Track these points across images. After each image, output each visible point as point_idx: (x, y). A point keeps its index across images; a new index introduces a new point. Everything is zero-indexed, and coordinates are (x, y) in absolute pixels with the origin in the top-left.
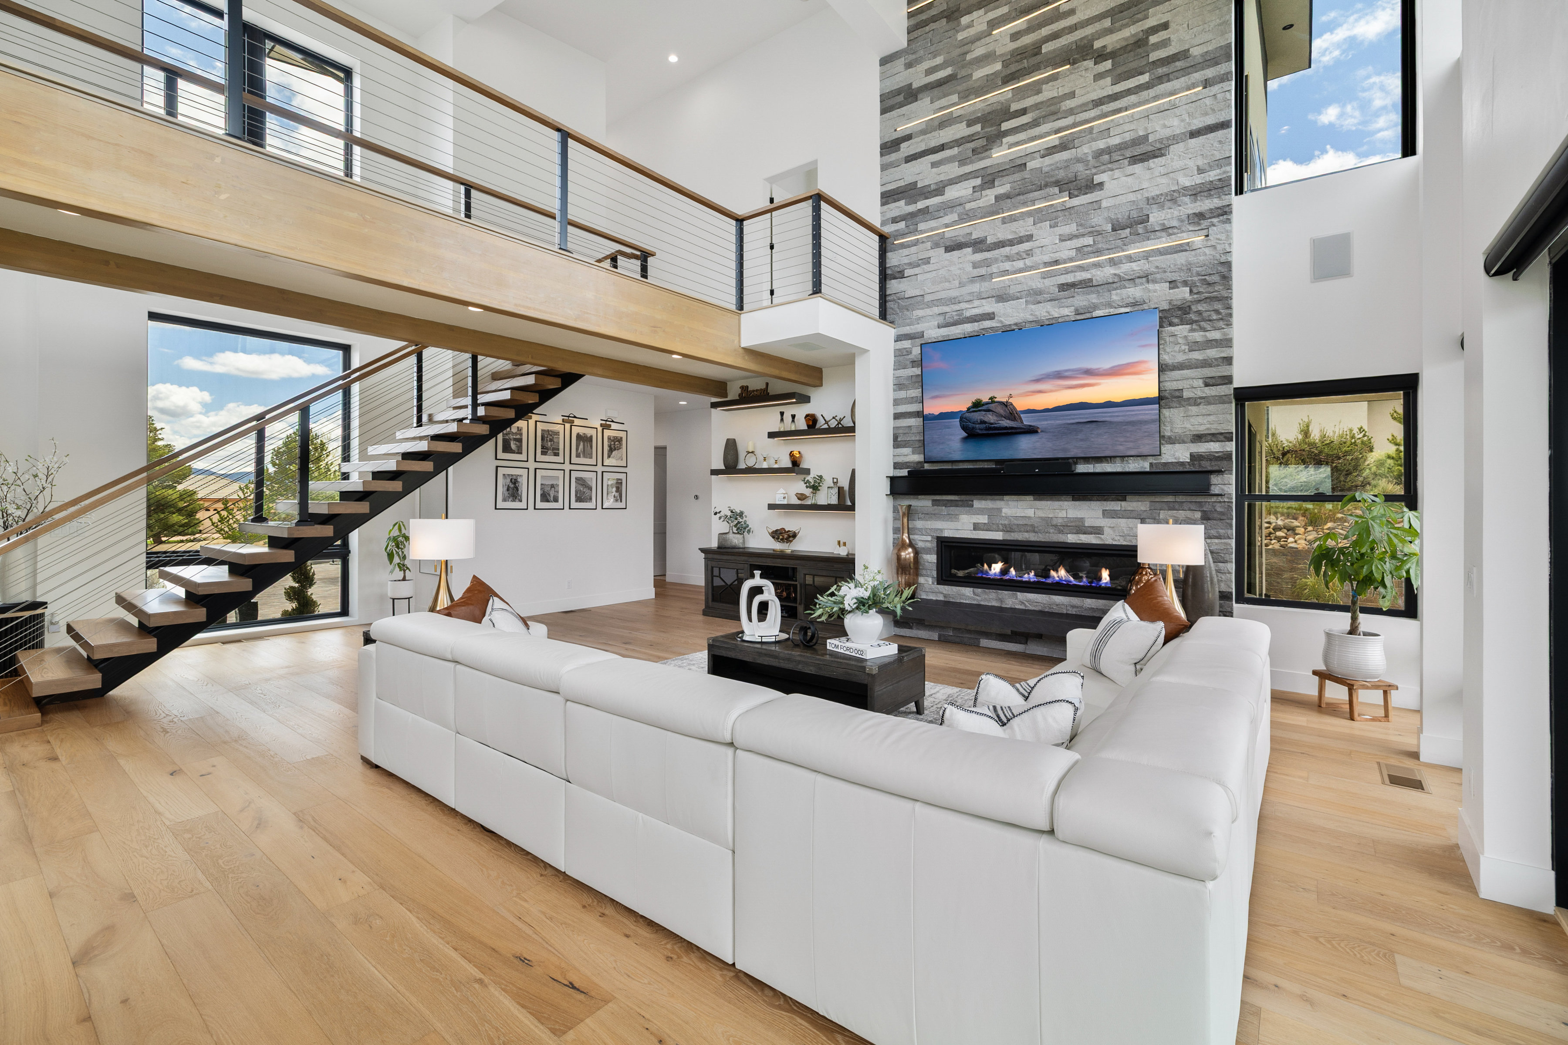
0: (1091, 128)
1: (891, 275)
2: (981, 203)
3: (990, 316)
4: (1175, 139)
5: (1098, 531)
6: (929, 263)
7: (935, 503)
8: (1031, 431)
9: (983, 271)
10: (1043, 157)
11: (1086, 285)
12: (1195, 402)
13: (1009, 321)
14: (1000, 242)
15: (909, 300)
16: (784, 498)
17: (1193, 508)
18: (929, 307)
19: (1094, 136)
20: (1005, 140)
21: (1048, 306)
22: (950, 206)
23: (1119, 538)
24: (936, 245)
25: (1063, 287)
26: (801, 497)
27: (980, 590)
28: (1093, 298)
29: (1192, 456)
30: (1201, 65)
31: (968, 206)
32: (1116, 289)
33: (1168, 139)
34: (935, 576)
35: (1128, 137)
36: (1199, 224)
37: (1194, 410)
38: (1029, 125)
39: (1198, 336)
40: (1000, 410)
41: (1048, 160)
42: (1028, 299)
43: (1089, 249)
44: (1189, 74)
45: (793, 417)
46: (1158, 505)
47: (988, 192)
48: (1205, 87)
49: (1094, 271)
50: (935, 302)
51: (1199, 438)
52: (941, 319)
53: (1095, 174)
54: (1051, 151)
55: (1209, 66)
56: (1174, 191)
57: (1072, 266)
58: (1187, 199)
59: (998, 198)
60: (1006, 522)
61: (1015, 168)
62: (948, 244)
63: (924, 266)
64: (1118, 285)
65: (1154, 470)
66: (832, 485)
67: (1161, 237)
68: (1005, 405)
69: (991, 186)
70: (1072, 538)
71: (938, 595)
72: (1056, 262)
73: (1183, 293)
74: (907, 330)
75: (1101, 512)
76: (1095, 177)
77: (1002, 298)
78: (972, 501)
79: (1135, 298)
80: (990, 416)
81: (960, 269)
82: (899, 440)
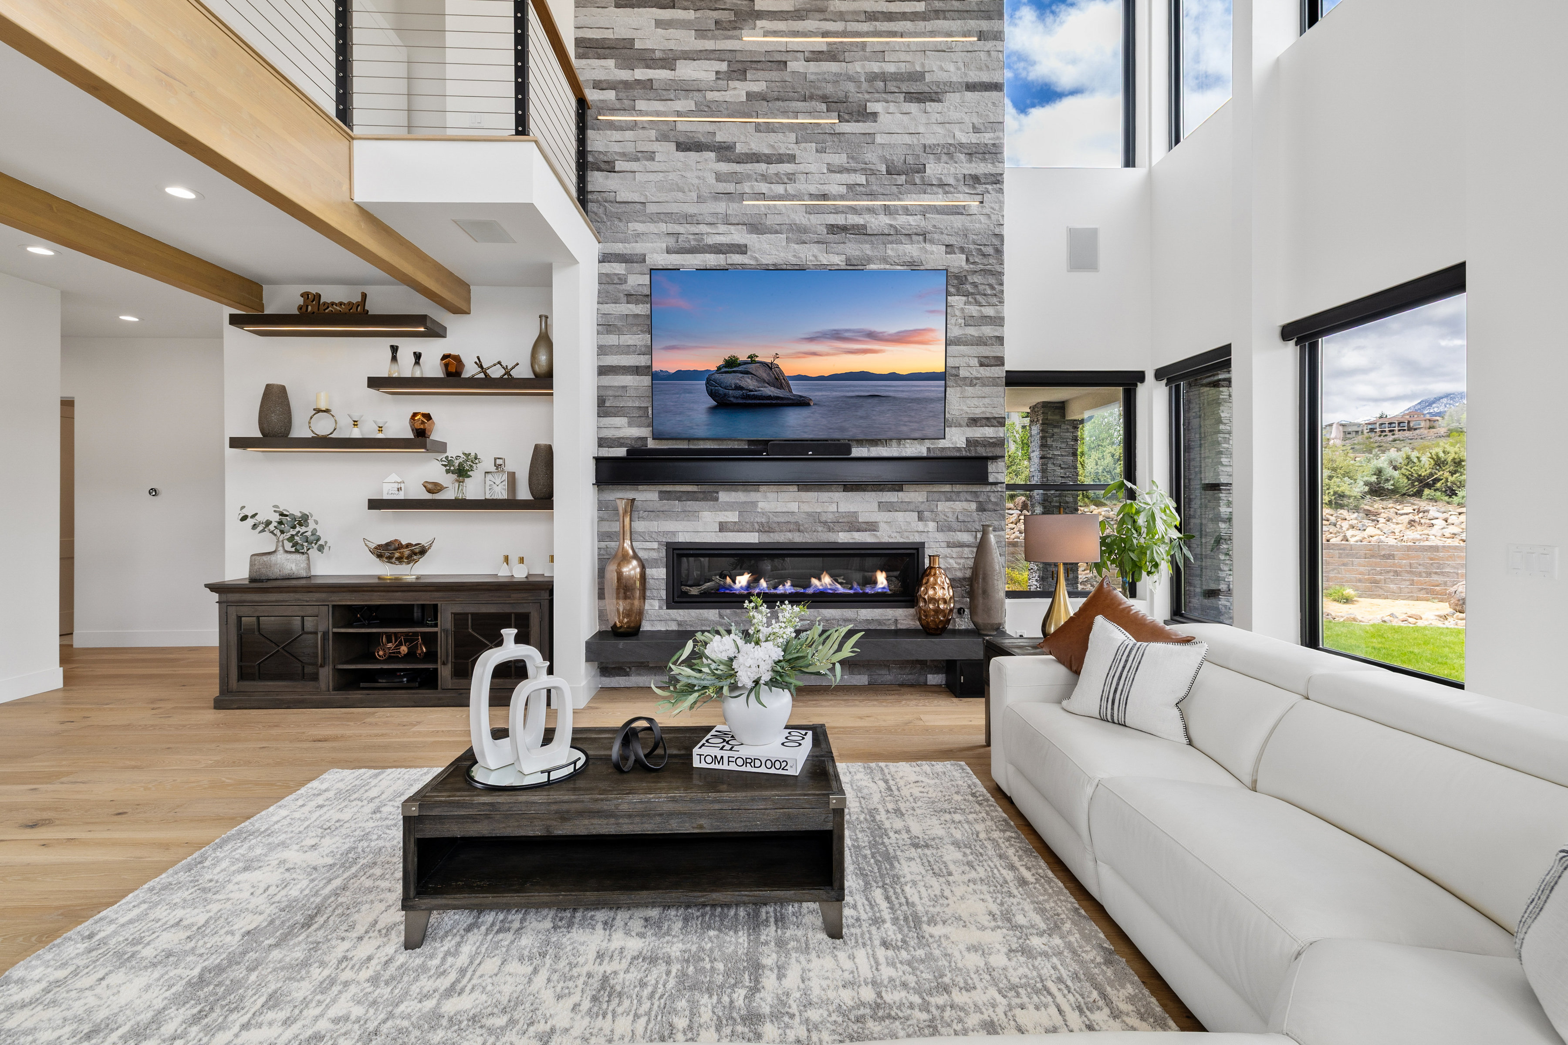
0: (864, 44)
1: (592, 163)
2: (728, 96)
3: (742, 249)
4: (951, 87)
5: (872, 527)
6: (653, 160)
7: (664, 496)
8: (802, 403)
9: (730, 187)
10: (807, 60)
11: (860, 231)
12: (971, 382)
13: (767, 260)
14: (754, 154)
15: (623, 205)
16: (399, 489)
17: (969, 498)
18: (652, 221)
19: (868, 54)
20: (759, 23)
21: (815, 249)
22: (685, 89)
23: (895, 534)
24: (663, 137)
25: (833, 229)
26: (433, 488)
27: (728, 611)
28: (867, 249)
29: (968, 441)
30: (975, 14)
31: (710, 96)
32: (891, 243)
33: (945, 84)
34: (665, 597)
35: (903, 68)
36: (975, 188)
37: (970, 389)
38: (790, 14)
39: (973, 310)
40: (763, 373)
41: (813, 67)
42: (790, 235)
43: (862, 189)
44: (964, 19)
45: (418, 356)
46: (936, 496)
47: (736, 84)
48: (979, 40)
49: (867, 217)
50: (662, 216)
51: (974, 422)
52: (671, 241)
53: (869, 101)
54: (816, 56)
55: (983, 18)
56: (950, 145)
57: (843, 206)
58: (962, 157)
59: (751, 96)
60: (764, 520)
61: (773, 64)
62: (681, 140)
63: (646, 162)
64: (894, 238)
65: (932, 455)
66: (493, 469)
67: (937, 193)
68: (769, 367)
69: (741, 77)
70: (843, 537)
71: (669, 623)
72: (824, 197)
73: (958, 261)
74: (619, 248)
75: (876, 505)
76: (868, 104)
77: (756, 227)
78: (717, 493)
79: (912, 257)
80: (749, 381)
81: (699, 178)
82: (607, 404)
